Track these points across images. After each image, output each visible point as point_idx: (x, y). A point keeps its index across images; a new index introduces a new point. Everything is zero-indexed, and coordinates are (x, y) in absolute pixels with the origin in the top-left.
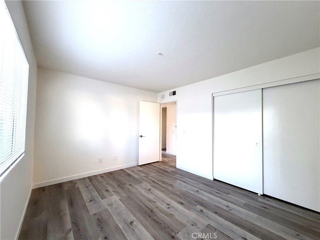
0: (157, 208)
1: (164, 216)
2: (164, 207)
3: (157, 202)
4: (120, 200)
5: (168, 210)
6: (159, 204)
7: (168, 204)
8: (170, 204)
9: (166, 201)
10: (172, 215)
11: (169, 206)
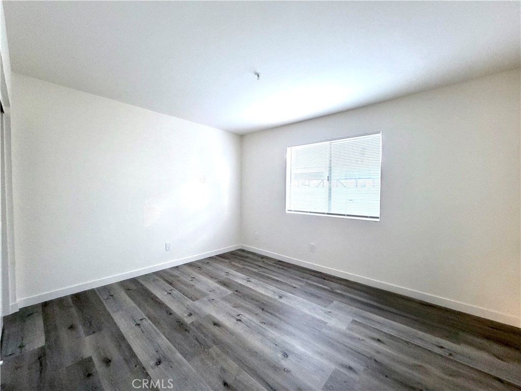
0: (256, 314)
1: (246, 305)
2: (246, 316)
3: (258, 323)
4: (326, 323)
5: (240, 312)
6: (255, 320)
7: (240, 320)
8: (236, 321)
9: (244, 326)
10: (235, 307)
11: (238, 318)
